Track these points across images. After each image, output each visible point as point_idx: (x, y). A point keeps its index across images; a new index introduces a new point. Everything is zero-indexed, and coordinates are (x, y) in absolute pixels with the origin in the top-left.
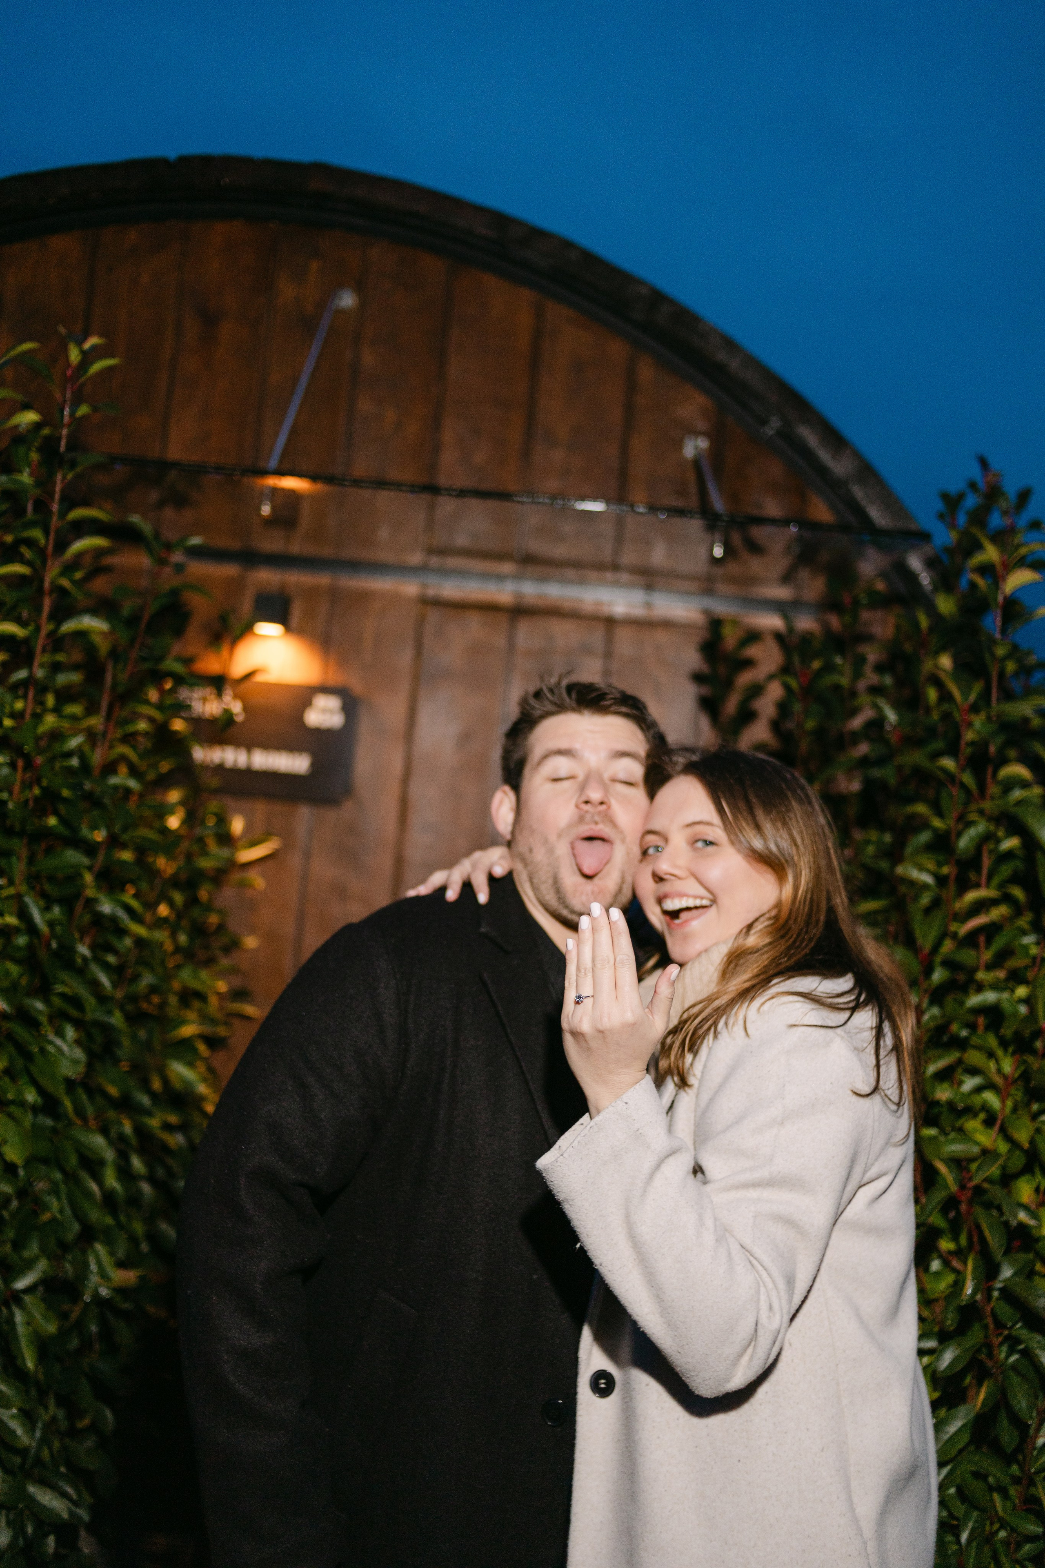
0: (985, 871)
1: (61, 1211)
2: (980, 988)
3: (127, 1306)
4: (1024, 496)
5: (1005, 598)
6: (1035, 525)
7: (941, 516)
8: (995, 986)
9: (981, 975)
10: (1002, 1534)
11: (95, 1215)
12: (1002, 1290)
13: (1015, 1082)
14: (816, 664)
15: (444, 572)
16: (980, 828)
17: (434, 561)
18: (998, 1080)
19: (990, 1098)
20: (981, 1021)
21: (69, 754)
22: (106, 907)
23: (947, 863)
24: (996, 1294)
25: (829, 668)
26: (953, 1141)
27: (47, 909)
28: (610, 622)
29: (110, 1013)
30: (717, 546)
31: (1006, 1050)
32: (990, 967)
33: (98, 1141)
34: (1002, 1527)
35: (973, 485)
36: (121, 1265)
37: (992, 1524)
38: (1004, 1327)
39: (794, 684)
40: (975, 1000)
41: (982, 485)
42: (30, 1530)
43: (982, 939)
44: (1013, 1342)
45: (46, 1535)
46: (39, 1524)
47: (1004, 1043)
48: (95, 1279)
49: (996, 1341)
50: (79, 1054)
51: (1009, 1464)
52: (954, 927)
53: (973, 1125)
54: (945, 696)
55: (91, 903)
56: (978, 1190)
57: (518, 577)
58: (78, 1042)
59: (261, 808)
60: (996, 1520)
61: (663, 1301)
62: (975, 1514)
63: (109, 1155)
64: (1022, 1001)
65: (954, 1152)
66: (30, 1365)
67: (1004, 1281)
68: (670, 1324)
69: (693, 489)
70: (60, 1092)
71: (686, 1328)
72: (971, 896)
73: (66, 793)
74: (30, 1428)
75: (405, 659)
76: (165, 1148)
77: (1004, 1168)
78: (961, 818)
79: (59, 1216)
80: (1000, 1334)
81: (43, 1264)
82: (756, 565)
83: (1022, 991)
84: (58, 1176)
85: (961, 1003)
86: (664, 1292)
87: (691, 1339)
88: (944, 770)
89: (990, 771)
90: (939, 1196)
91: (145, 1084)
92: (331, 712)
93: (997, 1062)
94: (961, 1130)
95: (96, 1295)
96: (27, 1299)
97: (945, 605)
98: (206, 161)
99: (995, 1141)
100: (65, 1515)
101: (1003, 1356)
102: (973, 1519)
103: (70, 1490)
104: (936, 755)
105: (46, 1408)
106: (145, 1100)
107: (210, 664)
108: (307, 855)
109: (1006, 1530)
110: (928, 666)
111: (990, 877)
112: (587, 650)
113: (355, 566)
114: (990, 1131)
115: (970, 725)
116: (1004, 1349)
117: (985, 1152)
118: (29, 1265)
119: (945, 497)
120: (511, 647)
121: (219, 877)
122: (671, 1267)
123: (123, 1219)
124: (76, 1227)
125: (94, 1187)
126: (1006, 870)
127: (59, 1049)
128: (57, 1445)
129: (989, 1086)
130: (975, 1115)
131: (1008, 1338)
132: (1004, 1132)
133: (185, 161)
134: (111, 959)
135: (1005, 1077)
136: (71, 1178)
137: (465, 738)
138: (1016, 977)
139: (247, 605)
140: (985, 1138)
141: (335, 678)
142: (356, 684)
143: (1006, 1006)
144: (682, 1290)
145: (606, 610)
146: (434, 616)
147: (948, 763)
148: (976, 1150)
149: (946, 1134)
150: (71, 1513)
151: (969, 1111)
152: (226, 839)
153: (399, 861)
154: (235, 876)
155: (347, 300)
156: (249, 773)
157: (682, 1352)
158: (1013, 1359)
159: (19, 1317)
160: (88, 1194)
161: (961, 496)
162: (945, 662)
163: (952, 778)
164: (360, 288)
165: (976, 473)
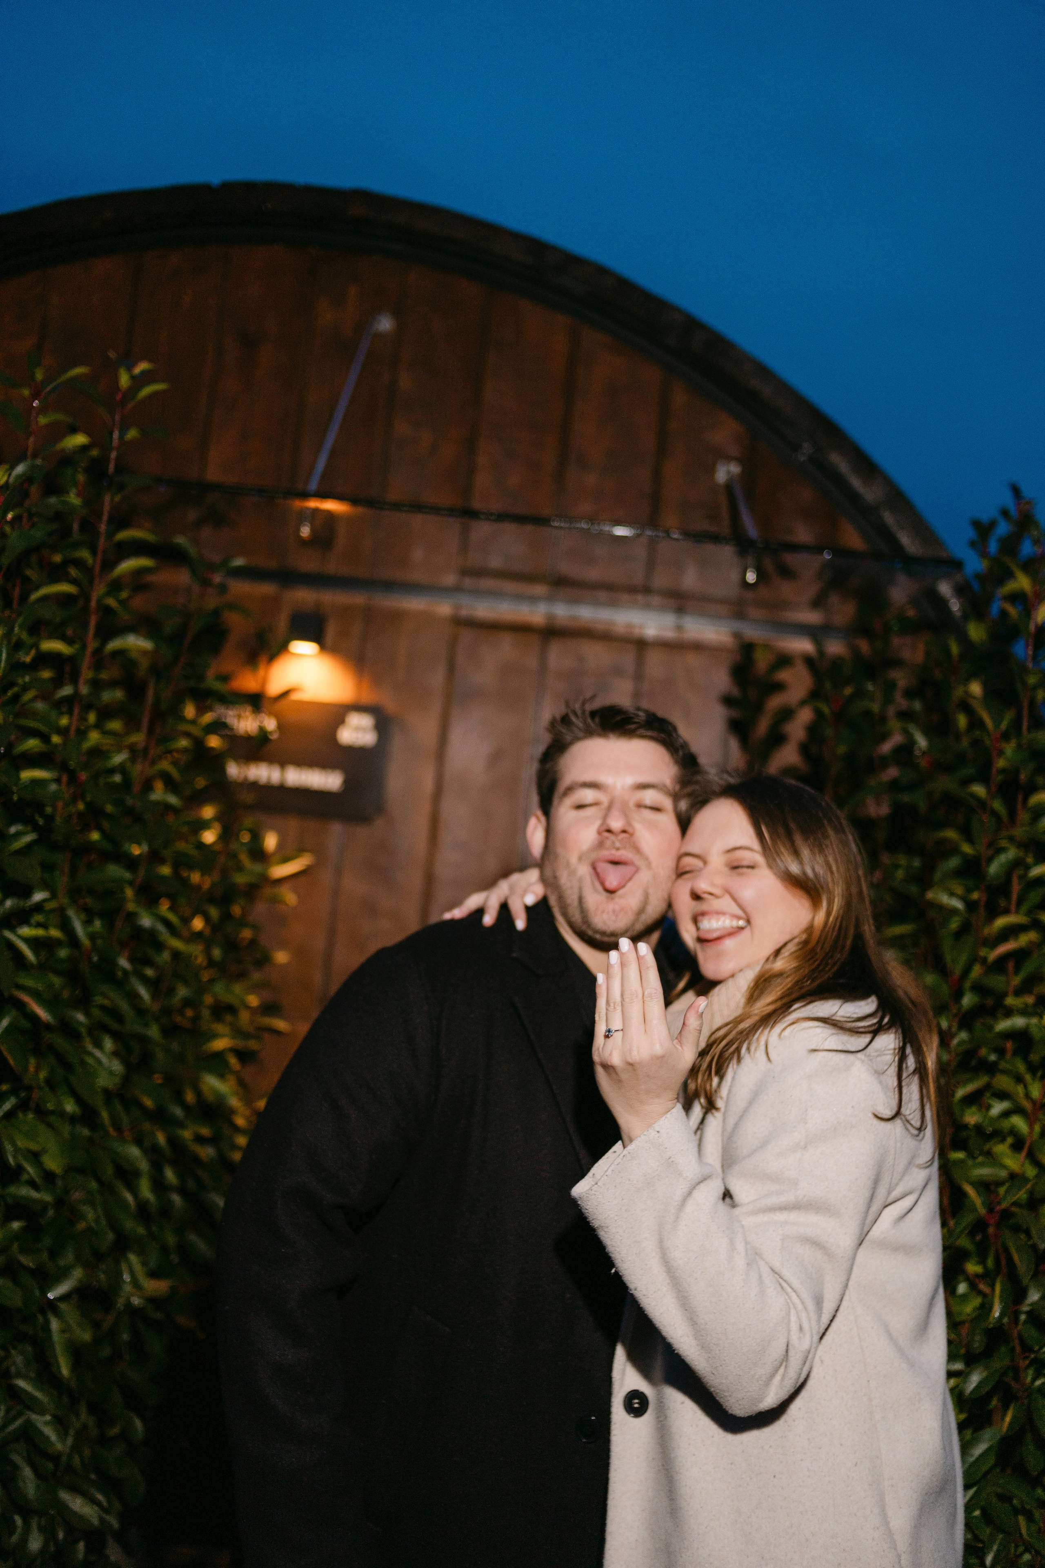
0: (1014, 897)
1: (97, 1221)
2: (1009, 1012)
3: (159, 1316)
5: (1037, 626)
7: (973, 544)
8: (1024, 1012)
9: (1010, 1001)
10: (1027, 1557)
11: (130, 1225)
12: (1029, 1314)
13: (1042, 1107)
14: (848, 691)
15: (477, 593)
16: (1011, 854)
17: (468, 582)
18: (1027, 1105)
19: (1019, 1122)
20: (1009, 1045)
21: (112, 771)
22: (146, 921)
23: (977, 888)
24: (1023, 1317)
25: (860, 694)
26: (982, 1165)
27: (88, 922)
28: (641, 645)
29: (146, 1025)
30: (750, 571)
31: (1034, 1074)
32: (1019, 992)
33: (134, 1151)
34: (1027, 1550)
35: (1005, 513)
36: (153, 1274)
37: (1017, 1546)
38: (1030, 1350)
39: (826, 710)
40: (1003, 1025)
41: (1013, 512)
42: (61, 1535)
43: (1011, 965)
44: (1039, 1365)
45: (76, 1542)
46: (70, 1530)
47: (1032, 1069)
48: (128, 1288)
49: (1023, 1364)
50: (117, 1066)
51: (1034, 1488)
52: (983, 952)
53: (1002, 1149)
54: (976, 723)
55: (131, 917)
56: (1006, 1214)
57: (550, 599)
58: (115, 1054)
59: (293, 824)
60: (1021, 1543)
61: (697, 1324)
62: (1001, 1536)
63: (144, 1165)
65: (981, 1175)
66: (65, 1371)
67: (1031, 1305)
68: (704, 1346)
69: (725, 513)
70: (98, 1102)
71: (719, 1350)
72: (1001, 922)
73: (109, 808)
74: (63, 1434)
75: (437, 678)
76: (197, 1160)
77: (1031, 1193)
78: (990, 845)
79: (93, 1224)
80: (1027, 1357)
81: (78, 1273)
82: (786, 589)
84: (94, 1185)
85: (991, 1028)
86: (697, 1316)
87: (725, 1361)
88: (974, 796)
89: (1020, 798)
90: (968, 1219)
91: (178, 1097)
92: (364, 730)
93: (1026, 1087)
94: (989, 1154)
95: (129, 1304)
96: (63, 1306)
97: (976, 632)
98: (249, 187)
99: (1023, 1165)
100: (96, 1522)
101: (1029, 1379)
102: (997, 1542)
103: (100, 1497)
104: (966, 782)
105: (78, 1415)
106: (178, 1112)
107: (248, 682)
108: (338, 872)
109: (1030, 1553)
110: (958, 692)
111: (1019, 903)
112: (618, 672)
113: (389, 586)
114: (1017, 1155)
115: (1001, 753)
116: (1031, 1372)
117: (1013, 1176)
118: (62, 1274)
119: (976, 524)
120: (543, 668)
121: (252, 891)
122: (704, 1291)
123: (154, 1229)
124: (111, 1236)
125: (129, 1197)
126: (1034, 897)
127: (99, 1062)
128: (87, 1452)
129: (1018, 1110)
130: (1003, 1140)
131: (1034, 1362)
132: (1032, 1156)
133: (228, 187)
134: (150, 972)
135: (1034, 1102)
136: (106, 1188)
137: (495, 758)
139: (282, 623)
140: (1013, 1162)
141: (368, 697)
142: (389, 703)
143: (1034, 1031)
144: (715, 1313)
145: (637, 632)
146: (466, 637)
147: (979, 790)
148: (1004, 1174)
149: (975, 1158)
150: (102, 1520)
151: (998, 1135)
152: (259, 854)
153: (430, 879)
154: (268, 891)
155: (385, 324)
156: (282, 790)
157: (715, 1373)
158: (1038, 1383)
159: (55, 1325)
160: (124, 1204)
161: (993, 524)
162: (976, 688)
163: (983, 804)
164: (398, 313)
165: (1008, 501)
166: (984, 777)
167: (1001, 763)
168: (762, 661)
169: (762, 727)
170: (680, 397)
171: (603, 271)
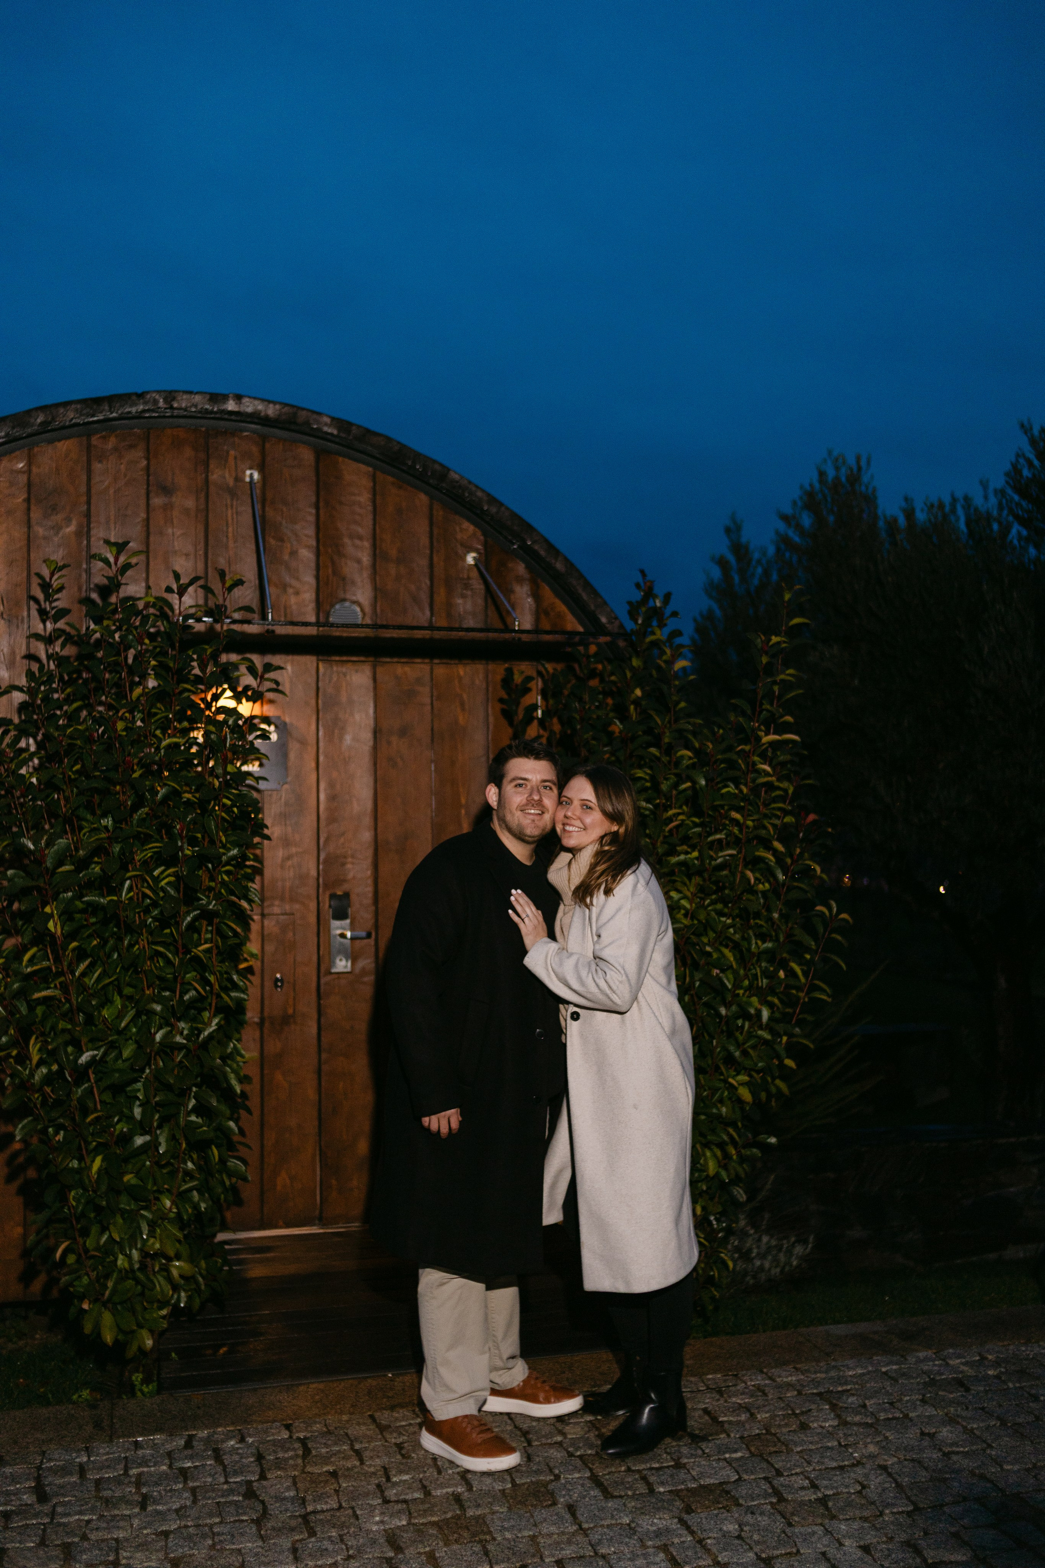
4: (667, 597)
6: (675, 614)
9: (678, 848)
13: (695, 895)
18: (689, 894)
24: (697, 984)
31: (690, 880)
40: (674, 860)
44: (707, 1005)
64: (697, 858)
72: (671, 813)
83: (695, 854)
88: (650, 753)
97: (635, 662)
110: (633, 696)
117: (686, 926)
129: (685, 897)
138: (693, 847)
140: (686, 922)
147: (653, 750)
155: (254, 476)
162: (638, 692)
163: (658, 759)
164: (262, 469)
165: (640, 579)
166: (658, 746)
167: (667, 740)
168: (518, 679)
169: (521, 714)
170: (439, 513)
171: (389, 439)
